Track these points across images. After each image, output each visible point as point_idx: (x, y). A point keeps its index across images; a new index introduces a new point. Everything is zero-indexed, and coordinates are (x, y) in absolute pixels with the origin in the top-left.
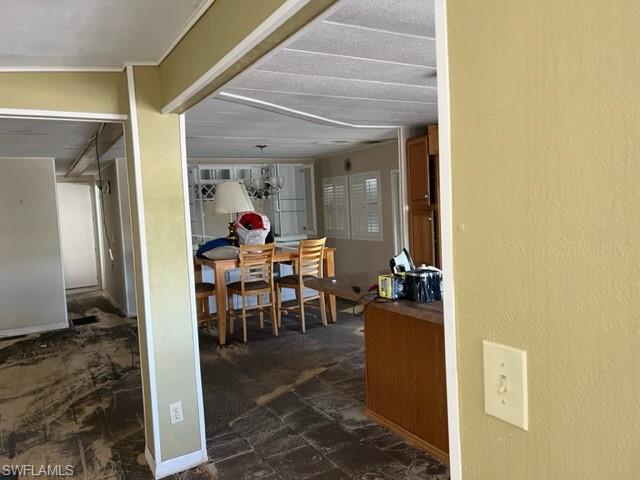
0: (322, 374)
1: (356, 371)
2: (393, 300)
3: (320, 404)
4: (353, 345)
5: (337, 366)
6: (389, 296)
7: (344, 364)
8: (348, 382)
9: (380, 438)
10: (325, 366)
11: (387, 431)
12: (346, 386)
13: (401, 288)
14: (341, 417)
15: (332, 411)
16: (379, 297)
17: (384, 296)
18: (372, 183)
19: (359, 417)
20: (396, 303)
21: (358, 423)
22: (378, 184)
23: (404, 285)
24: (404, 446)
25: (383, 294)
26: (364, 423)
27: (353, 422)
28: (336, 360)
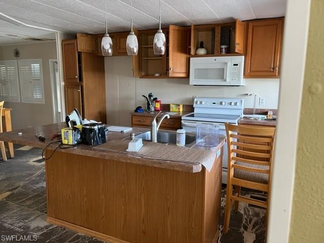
0: (8, 197)
1: (34, 191)
2: (74, 146)
3: (10, 221)
4: (30, 172)
5: (20, 189)
6: (71, 143)
7: (24, 187)
8: (30, 199)
9: (60, 236)
10: (9, 191)
11: (64, 229)
12: (28, 203)
13: (79, 137)
14: (29, 228)
15: (21, 224)
16: (62, 144)
17: (66, 143)
18: (36, 67)
19: (43, 224)
20: (76, 148)
21: (42, 229)
22: (40, 67)
23: (81, 134)
24: (78, 237)
25: (65, 142)
26: (46, 227)
27: (38, 229)
28: (17, 184)
